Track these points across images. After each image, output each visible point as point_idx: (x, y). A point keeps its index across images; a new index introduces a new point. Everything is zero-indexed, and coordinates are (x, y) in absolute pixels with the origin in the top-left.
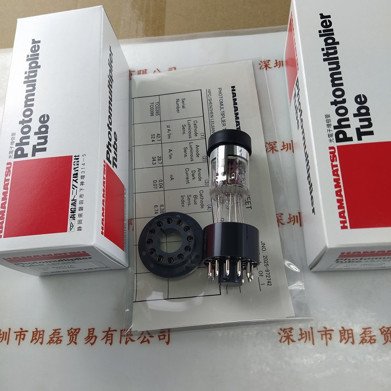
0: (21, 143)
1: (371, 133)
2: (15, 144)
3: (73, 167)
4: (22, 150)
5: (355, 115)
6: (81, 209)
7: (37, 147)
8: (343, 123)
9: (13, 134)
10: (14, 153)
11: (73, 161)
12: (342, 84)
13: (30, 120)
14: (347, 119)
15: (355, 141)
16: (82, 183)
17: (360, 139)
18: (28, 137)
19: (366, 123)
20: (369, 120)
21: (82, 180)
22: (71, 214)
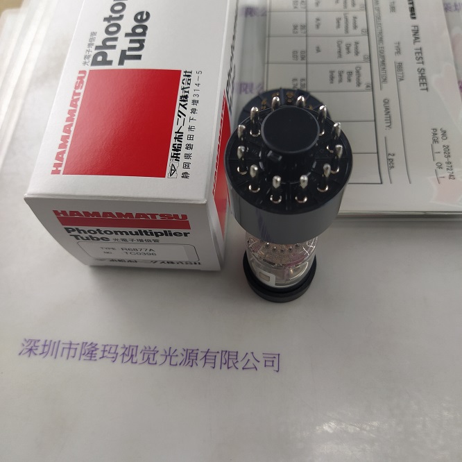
0: (104, 46)
2: (94, 47)
3: (181, 85)
4: (105, 55)
6: (189, 147)
7: (128, 53)
9: (93, 34)
10: (91, 58)
11: (182, 77)
13: (121, 17)
16: (194, 111)
18: (116, 39)
21: (194, 107)
22: (173, 152)
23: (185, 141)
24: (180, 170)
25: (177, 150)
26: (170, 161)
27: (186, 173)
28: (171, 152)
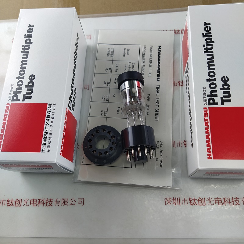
0: (17, 92)
1: (230, 101)
2: (12, 92)
3: (47, 111)
4: (17, 96)
5: (221, 89)
6: (50, 138)
7: (26, 95)
8: (213, 94)
9: (12, 85)
10: (11, 98)
11: (48, 107)
12: (214, 69)
13: (23, 78)
14: (216, 91)
15: (220, 105)
16: (52, 122)
17: (222, 104)
18: (21, 88)
19: (227, 95)
20: (229, 93)
21: (52, 120)
22: (44, 141)
23: (48, 136)
24: (46, 149)
25: (45, 140)
26: (43, 145)
27: (48, 150)
28: (43, 141)
